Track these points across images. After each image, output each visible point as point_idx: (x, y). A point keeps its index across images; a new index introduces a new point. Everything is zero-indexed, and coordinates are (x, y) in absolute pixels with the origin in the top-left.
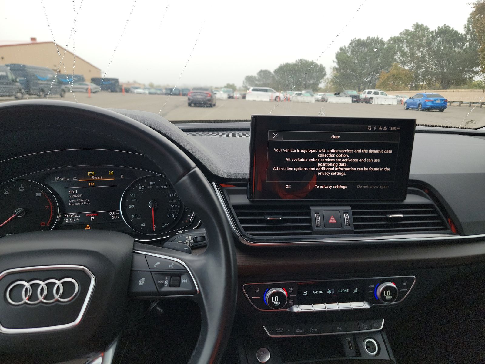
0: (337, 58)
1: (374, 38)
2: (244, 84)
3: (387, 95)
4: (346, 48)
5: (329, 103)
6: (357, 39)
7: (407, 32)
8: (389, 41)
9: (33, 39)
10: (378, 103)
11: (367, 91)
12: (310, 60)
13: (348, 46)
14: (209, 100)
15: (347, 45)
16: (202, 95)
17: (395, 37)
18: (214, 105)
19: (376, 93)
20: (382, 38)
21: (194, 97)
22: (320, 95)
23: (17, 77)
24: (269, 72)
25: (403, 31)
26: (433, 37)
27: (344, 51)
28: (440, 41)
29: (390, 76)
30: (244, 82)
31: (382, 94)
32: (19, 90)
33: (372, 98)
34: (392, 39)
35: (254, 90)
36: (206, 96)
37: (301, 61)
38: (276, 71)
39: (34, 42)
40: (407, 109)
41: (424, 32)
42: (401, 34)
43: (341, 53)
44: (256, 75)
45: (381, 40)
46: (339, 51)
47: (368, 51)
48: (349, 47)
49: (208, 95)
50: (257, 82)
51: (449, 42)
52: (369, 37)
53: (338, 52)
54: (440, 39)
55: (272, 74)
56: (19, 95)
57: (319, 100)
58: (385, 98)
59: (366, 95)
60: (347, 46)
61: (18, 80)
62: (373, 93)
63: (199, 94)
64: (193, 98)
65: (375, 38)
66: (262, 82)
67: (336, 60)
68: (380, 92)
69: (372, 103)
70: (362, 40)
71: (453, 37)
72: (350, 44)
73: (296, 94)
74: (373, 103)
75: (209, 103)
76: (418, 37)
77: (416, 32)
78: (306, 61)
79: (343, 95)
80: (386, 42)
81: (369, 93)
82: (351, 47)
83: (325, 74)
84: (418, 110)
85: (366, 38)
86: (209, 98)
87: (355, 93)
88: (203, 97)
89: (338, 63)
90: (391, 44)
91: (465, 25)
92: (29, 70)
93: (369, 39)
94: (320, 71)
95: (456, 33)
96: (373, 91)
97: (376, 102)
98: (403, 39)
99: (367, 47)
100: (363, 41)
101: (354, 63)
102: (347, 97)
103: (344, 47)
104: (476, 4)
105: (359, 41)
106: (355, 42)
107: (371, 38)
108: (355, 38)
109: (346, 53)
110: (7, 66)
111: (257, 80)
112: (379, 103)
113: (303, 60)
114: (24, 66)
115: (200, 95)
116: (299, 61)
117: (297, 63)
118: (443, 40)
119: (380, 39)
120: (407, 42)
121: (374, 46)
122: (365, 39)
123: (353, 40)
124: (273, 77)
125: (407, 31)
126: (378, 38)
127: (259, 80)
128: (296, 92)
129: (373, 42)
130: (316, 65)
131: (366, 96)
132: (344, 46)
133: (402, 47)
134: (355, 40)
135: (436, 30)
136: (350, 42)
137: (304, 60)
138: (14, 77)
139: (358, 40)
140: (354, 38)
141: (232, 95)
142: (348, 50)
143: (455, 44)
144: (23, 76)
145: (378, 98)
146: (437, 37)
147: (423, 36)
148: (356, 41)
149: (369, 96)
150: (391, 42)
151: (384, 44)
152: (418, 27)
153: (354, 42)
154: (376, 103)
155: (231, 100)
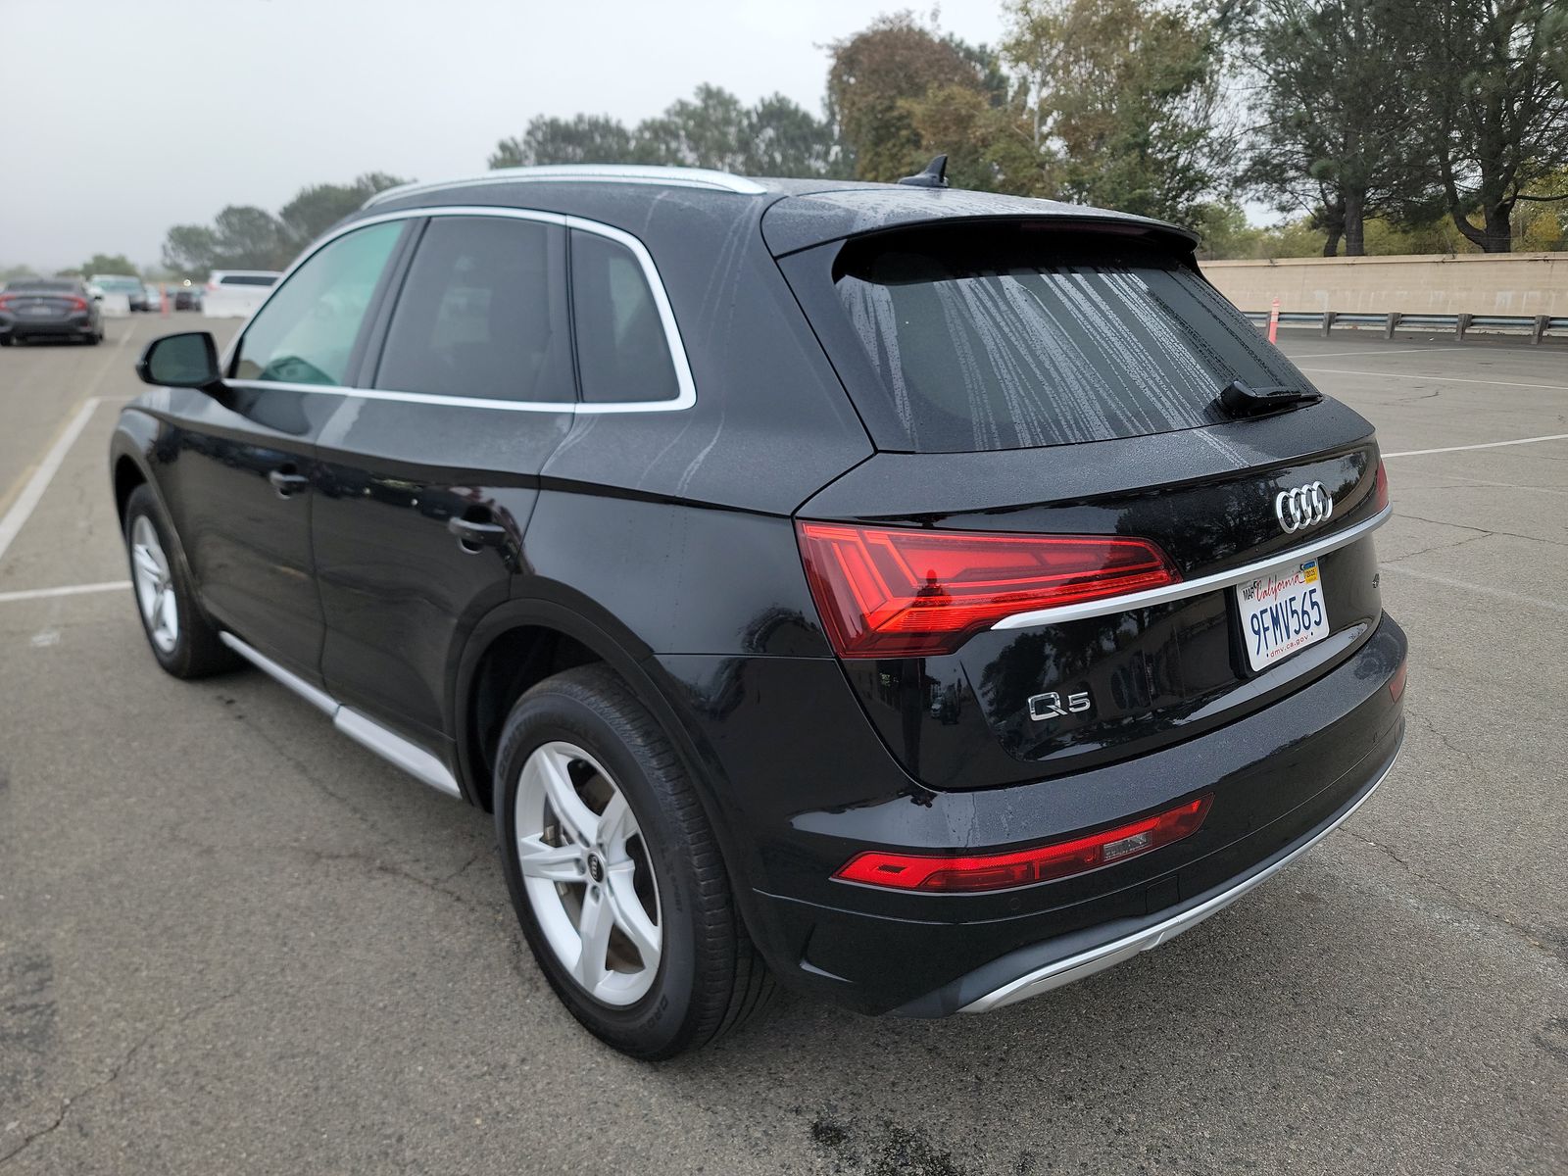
1: (597, 118)
2: (165, 253)
4: (516, 145)
6: (547, 119)
7: (683, 109)
8: (641, 130)
13: (524, 139)
14: (84, 322)
15: (520, 135)
16: (51, 306)
17: (653, 122)
18: (101, 337)
20: (619, 122)
21: (21, 312)
24: (263, 215)
25: (674, 106)
26: (751, 125)
27: (512, 154)
28: (771, 139)
30: (164, 247)
34: (646, 126)
35: (226, 281)
36: (70, 309)
38: (289, 213)
41: (727, 111)
42: (668, 112)
43: (504, 160)
44: (213, 226)
45: (617, 128)
46: (498, 151)
48: (527, 143)
49: (76, 305)
50: (219, 250)
51: (792, 142)
52: (582, 116)
53: (495, 157)
54: (769, 133)
55: (276, 223)
60: (519, 139)
63: (39, 301)
64: (17, 315)
65: (601, 120)
66: (239, 251)
70: (562, 122)
71: (800, 127)
72: (530, 133)
75: (84, 330)
76: (716, 125)
77: (706, 108)
80: (633, 134)
82: (534, 144)
85: (574, 118)
86: (81, 314)
88: (58, 312)
90: (648, 140)
91: (823, 99)
93: (582, 122)
95: (806, 119)
98: (677, 128)
99: (580, 144)
100: (567, 125)
103: (510, 142)
104: (835, 48)
105: (554, 124)
106: (543, 128)
107: (589, 119)
108: (542, 116)
109: (520, 161)
111: (218, 243)
113: (381, 178)
115: (41, 305)
116: (367, 178)
117: (363, 187)
118: (778, 135)
119: (613, 123)
120: (689, 136)
121: (601, 143)
122: (571, 121)
123: (534, 120)
124: (280, 230)
125: (683, 105)
126: (607, 121)
127: (225, 243)
129: (596, 130)
132: (513, 139)
133: (678, 150)
134: (541, 120)
135: (756, 109)
136: (529, 126)
139: (552, 122)
140: (537, 115)
141: (140, 299)
142: (523, 149)
143: (808, 149)
146: (763, 127)
147: (727, 122)
148: (545, 124)
150: (647, 134)
151: (627, 140)
152: (710, 94)
153: (540, 128)
155: (140, 315)
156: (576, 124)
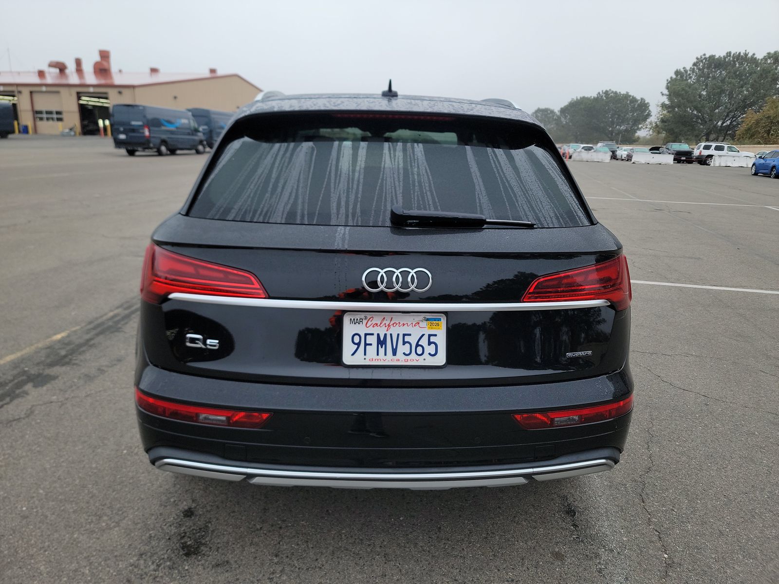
0: (668, 88)
1: (740, 53)
3: (738, 152)
4: (686, 71)
5: (634, 163)
6: (707, 56)
8: (765, 59)
9: (213, 71)
10: (720, 163)
11: (703, 144)
12: (623, 92)
13: (691, 68)
15: (689, 66)
19: (718, 148)
20: (754, 54)
22: (624, 151)
23: (199, 125)
24: (552, 112)
27: (682, 77)
29: (761, 119)
31: (730, 149)
32: (201, 142)
33: (711, 156)
34: (769, 56)
37: (606, 93)
38: (563, 111)
39: (213, 75)
40: (756, 174)
43: (676, 79)
45: (752, 57)
46: (674, 77)
47: (726, 75)
48: (693, 70)
52: (730, 53)
53: (671, 78)
55: (557, 115)
56: (200, 148)
57: (623, 158)
58: (734, 157)
59: (701, 151)
60: (688, 68)
61: (201, 129)
62: (713, 147)
65: (742, 54)
67: (666, 92)
68: (726, 146)
69: (709, 165)
70: (717, 57)
72: (695, 64)
73: (584, 147)
74: (712, 164)
78: (616, 93)
79: (665, 150)
80: (760, 60)
81: (707, 148)
82: (696, 70)
83: (649, 115)
84: (770, 177)
85: (725, 54)
87: (685, 147)
89: (670, 97)
90: (769, 64)
92: (213, 116)
93: (730, 56)
94: (641, 109)
96: (714, 145)
97: (716, 162)
99: (725, 69)
100: (719, 58)
101: (700, 96)
102: (670, 154)
103: (682, 70)
105: (712, 57)
106: (704, 61)
107: (734, 54)
108: (705, 55)
109: (687, 80)
110: (189, 110)
112: (723, 164)
113: (610, 92)
114: (208, 112)
116: (603, 93)
117: (600, 97)
119: (750, 55)
121: (739, 68)
122: (722, 56)
123: (699, 57)
126: (746, 55)
128: (583, 146)
129: (737, 60)
130: (634, 100)
131: (700, 153)
132: (684, 68)
134: (703, 57)
136: (695, 60)
137: (613, 92)
138: (196, 126)
139: (710, 57)
140: (702, 54)
142: (690, 74)
144: (206, 124)
145: (720, 156)
148: (705, 58)
149: (706, 153)
150: (769, 61)
153: (702, 61)
154: (717, 165)
156: (725, 58)
